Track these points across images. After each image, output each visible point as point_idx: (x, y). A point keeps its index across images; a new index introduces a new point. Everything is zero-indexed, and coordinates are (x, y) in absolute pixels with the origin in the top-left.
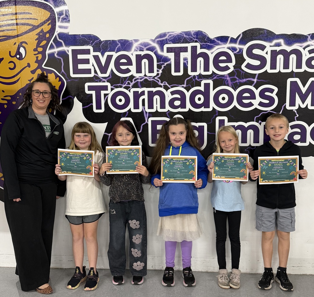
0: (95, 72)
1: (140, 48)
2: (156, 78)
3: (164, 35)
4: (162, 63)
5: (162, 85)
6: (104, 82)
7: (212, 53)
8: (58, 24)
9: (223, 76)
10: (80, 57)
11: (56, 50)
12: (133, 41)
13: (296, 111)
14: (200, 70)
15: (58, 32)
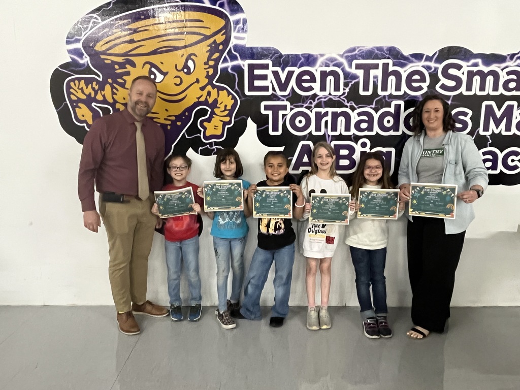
0: (274, 89)
1: (326, 63)
2: (341, 97)
3: (354, 50)
4: (349, 80)
5: (348, 105)
6: (283, 100)
7: (405, 71)
8: (234, 34)
9: (415, 97)
10: (257, 72)
11: (230, 64)
12: (319, 56)
13: (489, 137)
14: (391, 90)
15: (233, 44)
